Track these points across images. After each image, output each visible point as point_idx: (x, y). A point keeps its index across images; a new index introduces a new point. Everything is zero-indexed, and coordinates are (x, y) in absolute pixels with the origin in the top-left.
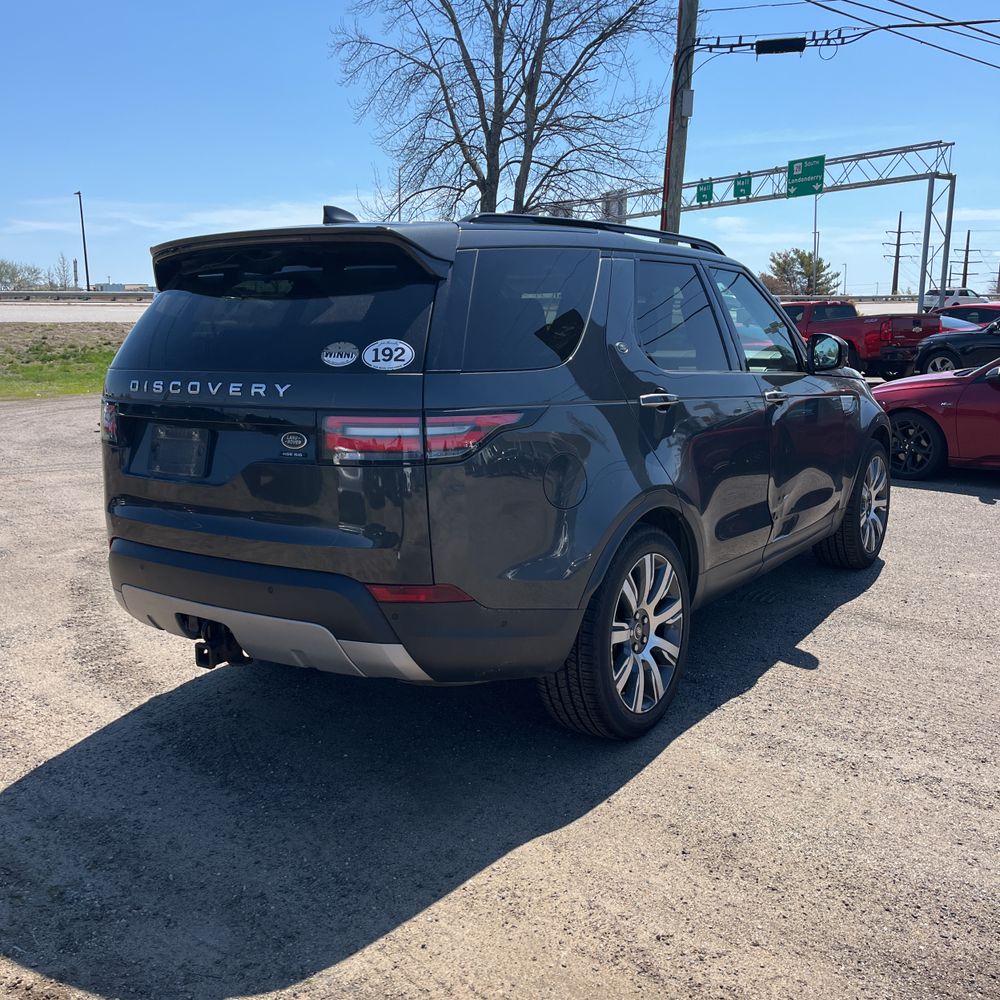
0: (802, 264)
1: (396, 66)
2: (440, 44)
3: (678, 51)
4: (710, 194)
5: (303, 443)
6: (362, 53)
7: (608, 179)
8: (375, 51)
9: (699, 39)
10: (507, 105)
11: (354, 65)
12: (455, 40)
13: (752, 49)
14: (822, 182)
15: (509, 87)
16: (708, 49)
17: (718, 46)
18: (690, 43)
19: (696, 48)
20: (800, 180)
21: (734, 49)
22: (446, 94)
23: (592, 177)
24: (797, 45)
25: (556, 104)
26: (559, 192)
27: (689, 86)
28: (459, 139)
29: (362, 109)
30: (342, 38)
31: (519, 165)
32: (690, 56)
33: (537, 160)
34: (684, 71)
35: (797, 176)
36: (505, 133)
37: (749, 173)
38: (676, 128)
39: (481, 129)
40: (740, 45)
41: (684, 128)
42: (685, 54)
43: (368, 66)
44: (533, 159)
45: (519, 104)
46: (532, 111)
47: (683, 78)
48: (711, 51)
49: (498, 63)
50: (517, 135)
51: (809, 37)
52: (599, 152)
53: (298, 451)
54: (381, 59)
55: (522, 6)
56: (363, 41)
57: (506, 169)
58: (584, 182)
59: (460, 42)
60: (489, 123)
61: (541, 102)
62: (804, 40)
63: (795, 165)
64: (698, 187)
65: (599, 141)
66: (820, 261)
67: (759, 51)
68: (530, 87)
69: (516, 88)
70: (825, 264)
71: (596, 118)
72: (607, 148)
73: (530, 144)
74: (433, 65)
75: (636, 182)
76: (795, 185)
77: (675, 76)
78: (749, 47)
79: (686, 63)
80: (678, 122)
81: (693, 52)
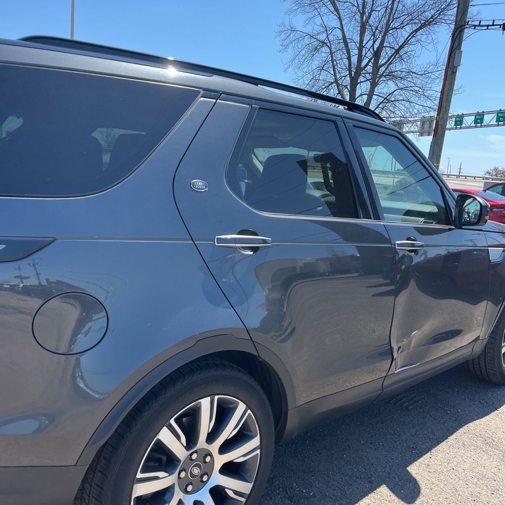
1: (308, 43)
2: (331, 31)
3: (455, 28)
4: (482, 120)
6: (292, 36)
7: (417, 106)
8: (298, 34)
9: (469, 21)
10: (364, 64)
11: (288, 41)
12: (340, 29)
13: (500, 27)
15: (366, 54)
16: (473, 27)
17: (479, 25)
18: (463, 23)
19: (466, 26)
21: (489, 27)
22: (332, 57)
23: (407, 104)
25: (391, 63)
26: (389, 113)
27: (460, 48)
28: (336, 81)
29: (288, 64)
30: (282, 28)
31: (367, 96)
32: (462, 31)
33: (376, 94)
34: (457, 40)
36: (361, 79)
38: (449, 73)
39: (348, 76)
40: (493, 25)
41: (454, 73)
42: (459, 29)
43: (294, 42)
44: (375, 93)
45: (370, 64)
46: (376, 67)
47: (456, 44)
48: (475, 28)
49: (361, 41)
50: (367, 80)
52: (412, 91)
54: (301, 39)
55: (379, 11)
56: (293, 30)
57: (360, 98)
58: (403, 108)
59: (342, 30)
60: (353, 73)
61: (382, 63)
64: (476, 116)
65: (414, 85)
68: (377, 54)
69: (370, 55)
71: (412, 72)
72: (417, 89)
73: (374, 85)
74: (326, 41)
75: (432, 109)
77: (452, 43)
78: (499, 26)
79: (459, 36)
80: (451, 69)
81: (464, 29)
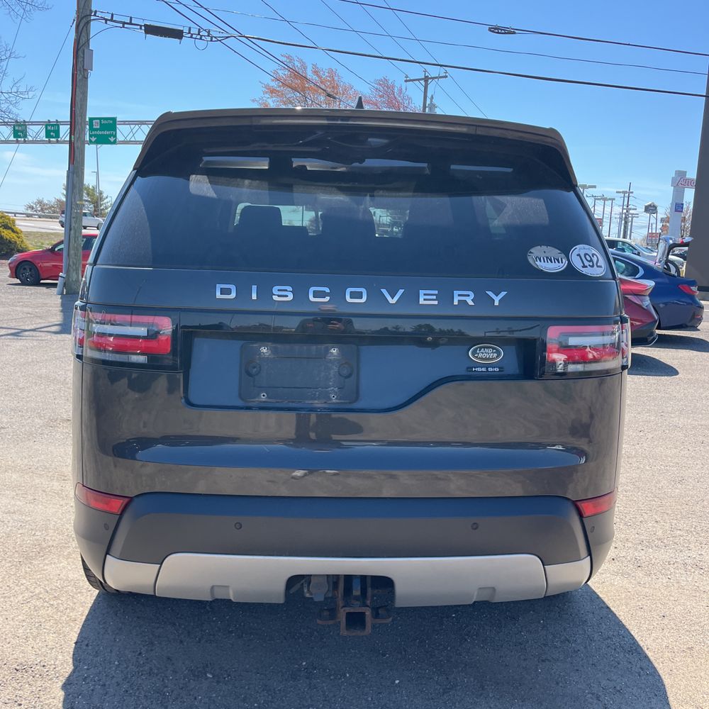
0: (88, 194)
4: (25, 133)
5: (499, 355)
9: (96, 11)
13: (141, 29)
14: (115, 136)
16: (104, 21)
17: (112, 20)
18: (89, 13)
19: (92, 18)
20: (99, 133)
21: (126, 26)
24: (177, 34)
27: (89, 47)
32: (88, 23)
34: (83, 34)
35: (96, 130)
37: (57, 121)
38: (79, 77)
40: (131, 23)
41: (86, 78)
42: (84, 20)
47: (83, 38)
48: (106, 23)
51: (186, 30)
53: (492, 366)
62: (182, 32)
63: (94, 121)
64: (14, 126)
66: (101, 193)
67: (147, 32)
70: (105, 195)
76: (95, 136)
77: (77, 36)
78: (139, 27)
79: (85, 28)
80: (81, 73)
81: (91, 20)
